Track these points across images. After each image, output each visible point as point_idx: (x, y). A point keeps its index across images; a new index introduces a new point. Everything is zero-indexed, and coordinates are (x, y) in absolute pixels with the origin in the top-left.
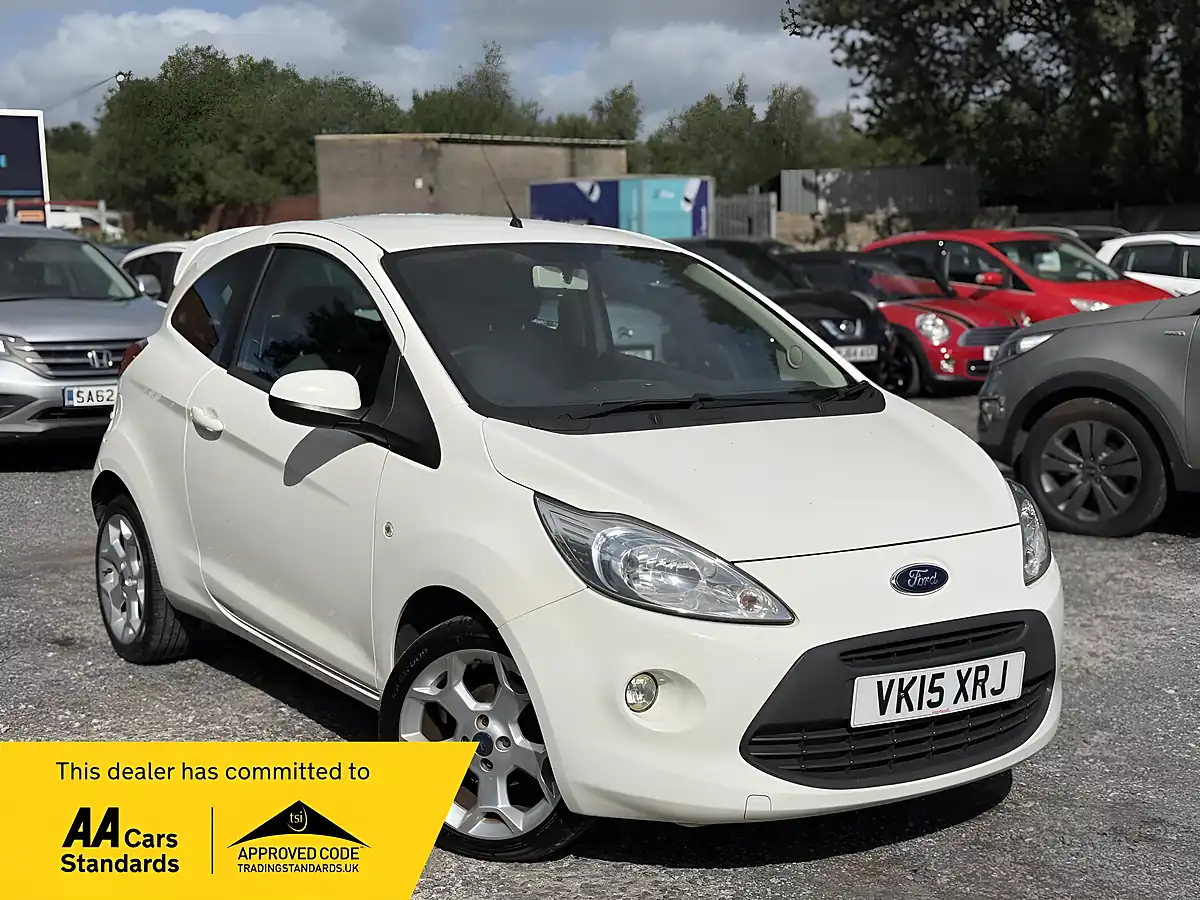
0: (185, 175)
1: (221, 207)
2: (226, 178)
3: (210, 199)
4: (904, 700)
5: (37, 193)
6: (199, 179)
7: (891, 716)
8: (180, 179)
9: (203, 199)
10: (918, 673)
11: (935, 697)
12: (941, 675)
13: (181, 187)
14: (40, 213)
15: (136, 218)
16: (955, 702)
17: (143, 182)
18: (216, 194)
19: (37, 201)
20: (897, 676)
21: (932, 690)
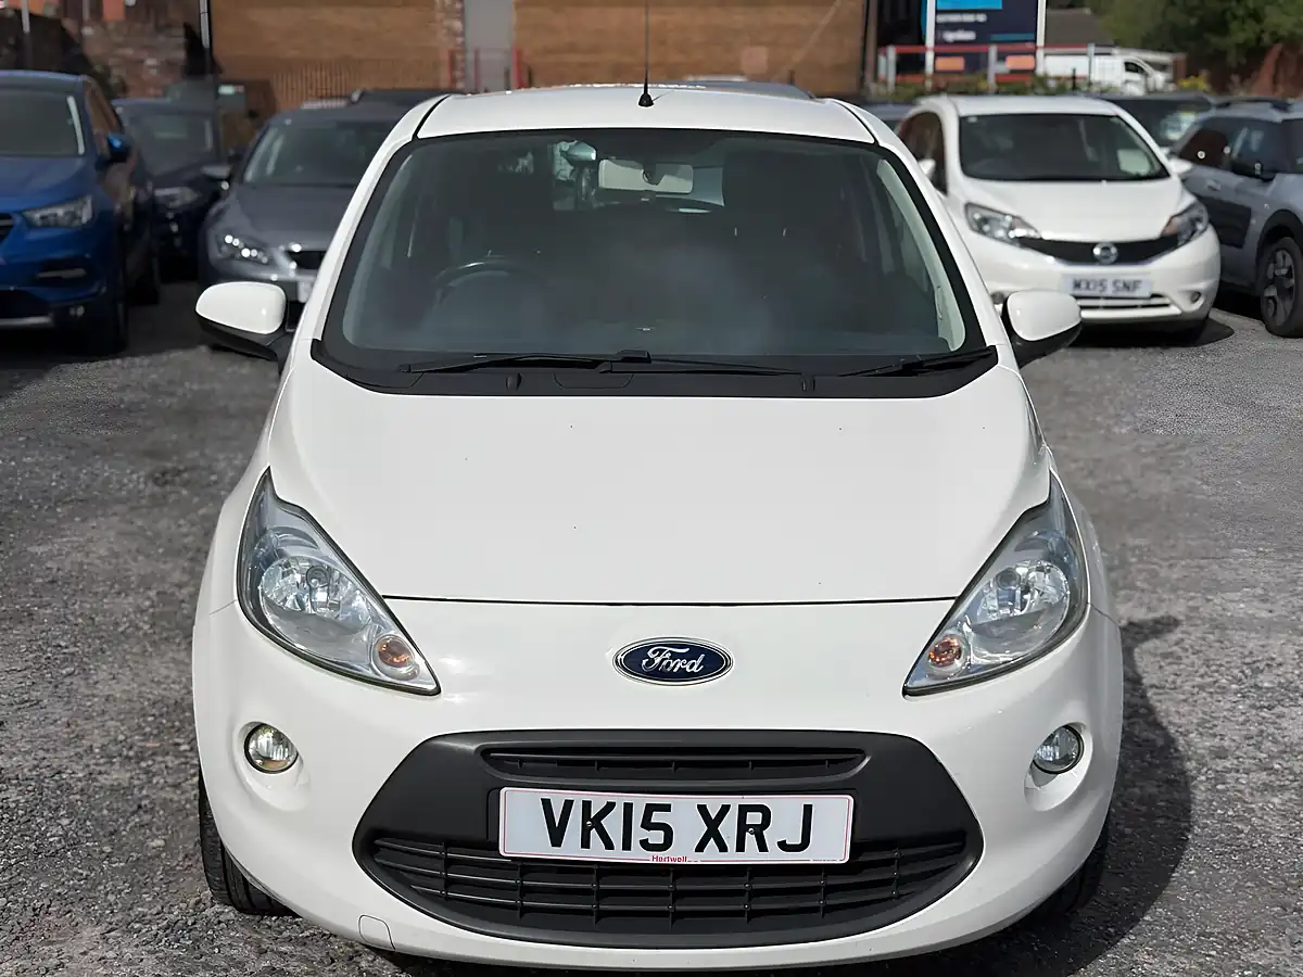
0: (1240, 12)
1: (1278, 47)
2: (1286, 14)
3: (1266, 38)
4: (593, 831)
5: (1031, 36)
6: (1256, 16)
7: (571, 849)
8: (1235, 17)
9: (1259, 39)
10: (620, 799)
11: (657, 837)
12: (667, 808)
13: (1234, 26)
14: (1030, 58)
15: (1189, 61)
16: (700, 848)
17: (1193, 21)
18: (1274, 34)
19: (1029, 46)
20: (578, 797)
21: (647, 824)
